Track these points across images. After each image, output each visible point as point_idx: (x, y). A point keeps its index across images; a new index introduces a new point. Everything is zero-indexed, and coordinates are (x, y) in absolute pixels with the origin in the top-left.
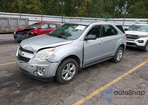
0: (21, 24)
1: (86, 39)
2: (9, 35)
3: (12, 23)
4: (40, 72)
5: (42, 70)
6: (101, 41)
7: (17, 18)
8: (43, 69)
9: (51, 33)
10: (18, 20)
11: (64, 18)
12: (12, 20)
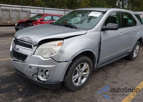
0: (23, 17)
1: (103, 30)
2: (11, 27)
3: (14, 15)
4: (42, 76)
5: (45, 72)
6: (121, 33)
7: (19, 10)
8: (47, 71)
9: (55, 22)
10: (20, 12)
11: (67, 11)
12: (14, 12)
